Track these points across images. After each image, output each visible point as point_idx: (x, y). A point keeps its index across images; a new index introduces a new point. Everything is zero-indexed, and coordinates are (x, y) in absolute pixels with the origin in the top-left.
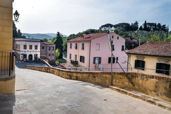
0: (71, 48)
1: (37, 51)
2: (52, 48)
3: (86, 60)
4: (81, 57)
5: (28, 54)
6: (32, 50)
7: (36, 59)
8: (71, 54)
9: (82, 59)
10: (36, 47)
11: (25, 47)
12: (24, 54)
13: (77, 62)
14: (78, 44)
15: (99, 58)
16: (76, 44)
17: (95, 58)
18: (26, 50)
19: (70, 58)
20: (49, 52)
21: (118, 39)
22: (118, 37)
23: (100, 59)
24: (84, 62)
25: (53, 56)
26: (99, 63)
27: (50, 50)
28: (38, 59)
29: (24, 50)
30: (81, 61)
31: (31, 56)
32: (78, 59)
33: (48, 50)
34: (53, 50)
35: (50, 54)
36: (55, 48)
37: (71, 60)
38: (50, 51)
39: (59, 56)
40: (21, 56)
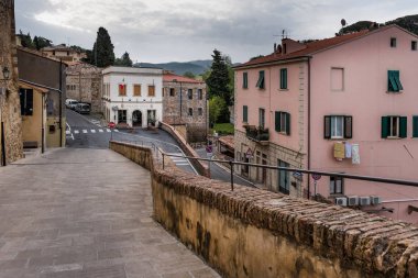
0: (245, 86)
1: (154, 99)
2: (195, 94)
3: (297, 124)
4: (278, 114)
5: (130, 109)
6: (140, 99)
7: (153, 125)
8: (245, 108)
9: (283, 121)
10: (152, 90)
11: (122, 90)
12: (120, 108)
13: (267, 131)
14: (267, 71)
15: (345, 117)
16: (262, 73)
17: (330, 117)
18: (125, 99)
19: (245, 119)
20: (189, 104)
21: (414, 48)
22: (414, 43)
23: (348, 121)
24: (288, 133)
25: (200, 114)
26: (346, 137)
27: (190, 98)
28: (157, 123)
29: (120, 99)
30: (278, 129)
31: (138, 114)
32: (270, 123)
33: (185, 98)
34: (201, 98)
35: (191, 109)
36: (204, 93)
37: (245, 127)
38: (192, 101)
39: (219, 117)
40: (112, 114)
